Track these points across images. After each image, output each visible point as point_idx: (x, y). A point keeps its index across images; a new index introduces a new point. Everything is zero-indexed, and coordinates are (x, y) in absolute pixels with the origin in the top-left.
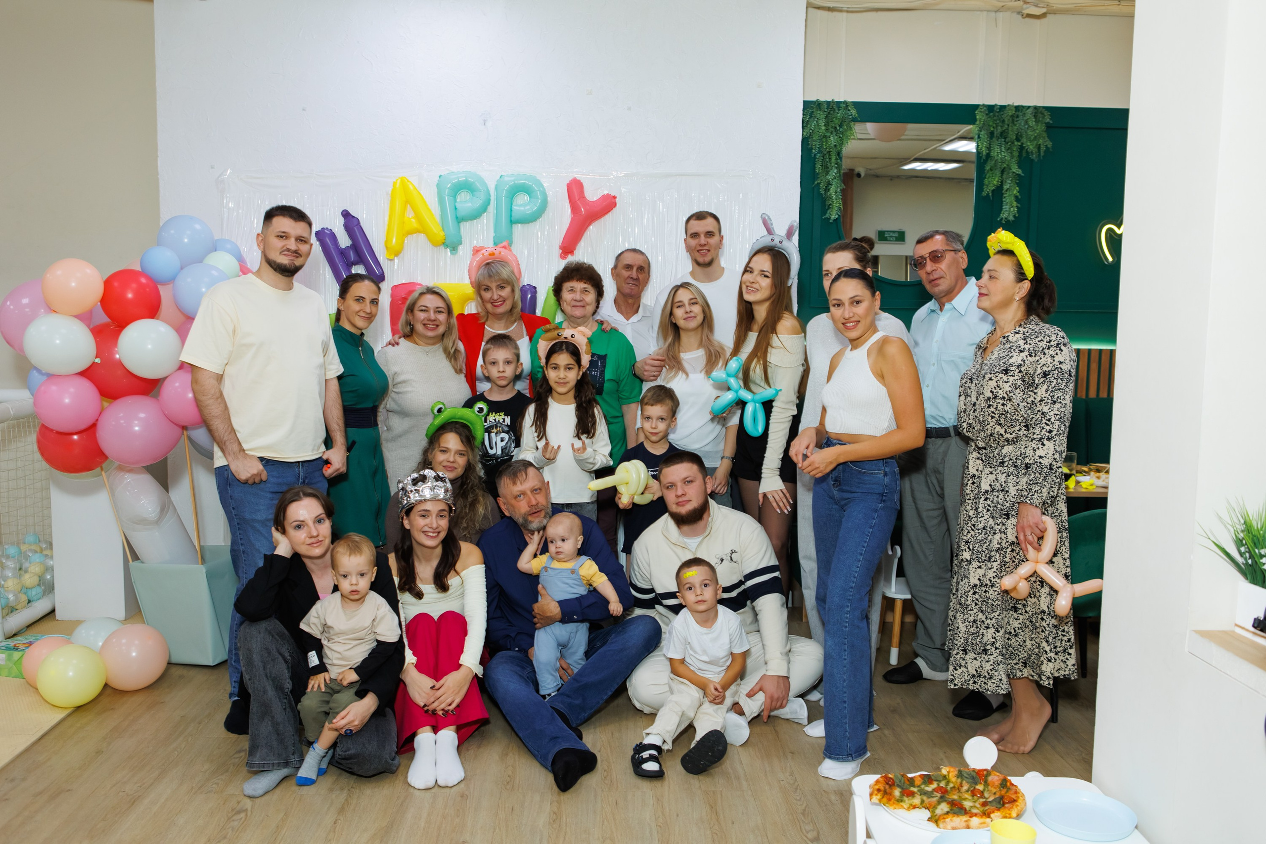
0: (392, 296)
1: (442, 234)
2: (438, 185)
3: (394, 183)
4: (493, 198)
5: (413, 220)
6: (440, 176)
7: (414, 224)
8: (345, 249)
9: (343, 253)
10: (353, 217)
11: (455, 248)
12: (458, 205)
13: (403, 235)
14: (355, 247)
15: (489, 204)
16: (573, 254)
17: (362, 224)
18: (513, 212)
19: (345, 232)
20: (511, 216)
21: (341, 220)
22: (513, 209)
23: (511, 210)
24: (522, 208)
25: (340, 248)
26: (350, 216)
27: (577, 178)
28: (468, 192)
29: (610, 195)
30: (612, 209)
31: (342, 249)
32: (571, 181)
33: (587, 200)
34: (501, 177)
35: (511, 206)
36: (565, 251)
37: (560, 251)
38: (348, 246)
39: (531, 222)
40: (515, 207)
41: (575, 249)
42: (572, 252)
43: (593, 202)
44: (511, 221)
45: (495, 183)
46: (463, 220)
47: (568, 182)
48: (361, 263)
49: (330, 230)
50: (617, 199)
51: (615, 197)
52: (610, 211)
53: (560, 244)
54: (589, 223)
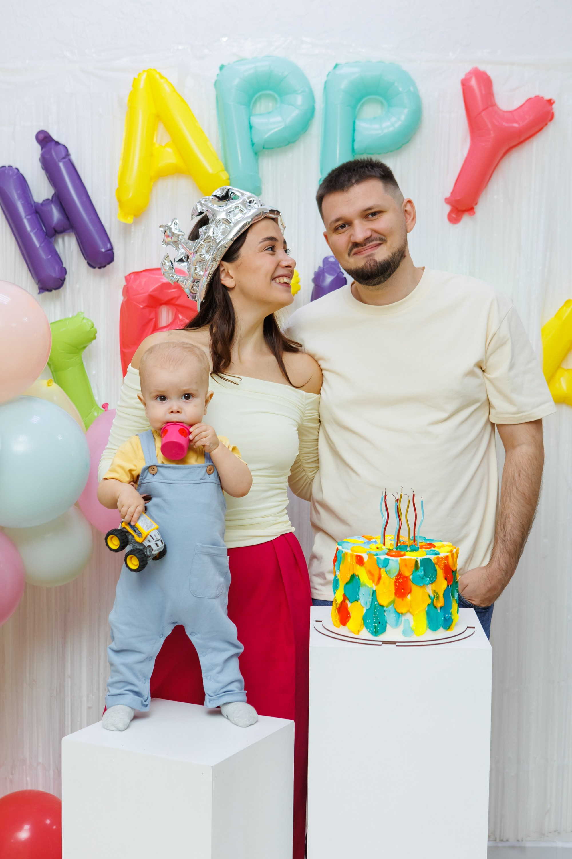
0: (126, 291)
1: (224, 175)
2: (216, 84)
3: (134, 80)
4: (319, 106)
5: (169, 150)
6: (222, 68)
7: (169, 156)
8: (42, 204)
9: (38, 211)
10: (57, 143)
12: (256, 121)
14: (59, 198)
15: (311, 118)
16: (474, 213)
17: (74, 157)
18: (356, 132)
19: (43, 172)
20: (354, 141)
21: (36, 150)
22: (357, 127)
23: (354, 130)
24: (375, 127)
25: (34, 202)
26: (53, 143)
27: (482, 68)
28: (276, 96)
29: (542, 98)
30: (546, 124)
31: (38, 203)
32: (470, 73)
33: (498, 108)
34: (336, 66)
35: (354, 122)
36: (457, 208)
37: (447, 208)
38: (48, 200)
39: (392, 151)
40: (361, 125)
41: (476, 204)
42: (470, 210)
43: (511, 112)
44: (353, 149)
45: (324, 79)
46: (264, 148)
47: (462, 76)
48: (69, 231)
49: (16, 171)
50: (554, 106)
51: (552, 101)
52: (541, 129)
53: (448, 194)
54: (503, 151)
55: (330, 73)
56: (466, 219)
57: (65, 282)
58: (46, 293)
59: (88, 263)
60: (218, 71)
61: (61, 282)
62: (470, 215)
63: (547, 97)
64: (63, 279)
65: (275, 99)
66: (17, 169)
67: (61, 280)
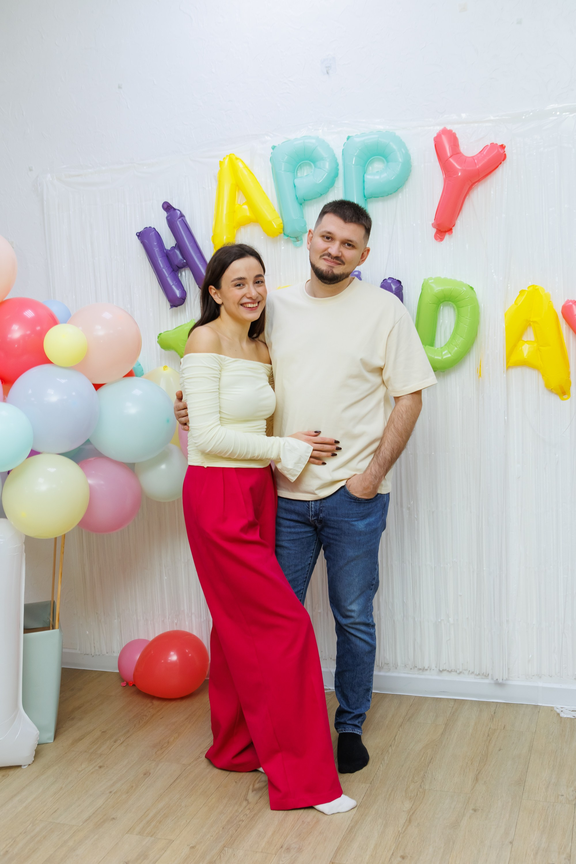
1: (280, 221)
2: (271, 159)
3: (221, 163)
4: (341, 168)
5: (245, 207)
6: (274, 148)
7: (245, 211)
8: (169, 250)
9: (167, 255)
10: (175, 209)
11: (299, 239)
12: (297, 181)
13: (234, 228)
14: (179, 246)
15: (336, 175)
16: (452, 232)
17: (186, 218)
18: (366, 183)
19: (169, 229)
20: (364, 189)
21: (164, 214)
22: (365, 180)
23: (364, 181)
24: (377, 177)
25: (165, 249)
26: (173, 209)
27: (449, 128)
28: (312, 164)
29: (497, 144)
30: (501, 163)
31: (168, 250)
32: (439, 132)
33: (463, 155)
34: (348, 139)
35: (364, 176)
36: (440, 230)
37: (434, 231)
38: (173, 247)
39: (391, 194)
40: (368, 177)
41: (454, 226)
42: (449, 230)
43: (473, 157)
44: (365, 196)
45: (342, 148)
46: (304, 200)
47: (435, 135)
48: (187, 267)
49: (154, 229)
50: (506, 149)
51: (504, 146)
52: (498, 166)
53: (433, 221)
54: (468, 187)
55: (345, 143)
56: (447, 236)
57: (185, 300)
58: (174, 308)
59: (199, 287)
60: (272, 151)
61: (184, 300)
62: (449, 234)
63: (500, 143)
64: (184, 298)
65: (310, 165)
66: (154, 228)
67: (183, 299)
